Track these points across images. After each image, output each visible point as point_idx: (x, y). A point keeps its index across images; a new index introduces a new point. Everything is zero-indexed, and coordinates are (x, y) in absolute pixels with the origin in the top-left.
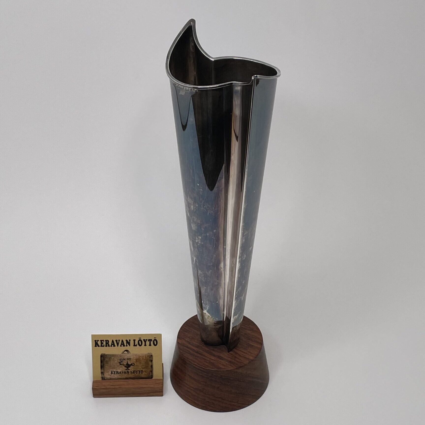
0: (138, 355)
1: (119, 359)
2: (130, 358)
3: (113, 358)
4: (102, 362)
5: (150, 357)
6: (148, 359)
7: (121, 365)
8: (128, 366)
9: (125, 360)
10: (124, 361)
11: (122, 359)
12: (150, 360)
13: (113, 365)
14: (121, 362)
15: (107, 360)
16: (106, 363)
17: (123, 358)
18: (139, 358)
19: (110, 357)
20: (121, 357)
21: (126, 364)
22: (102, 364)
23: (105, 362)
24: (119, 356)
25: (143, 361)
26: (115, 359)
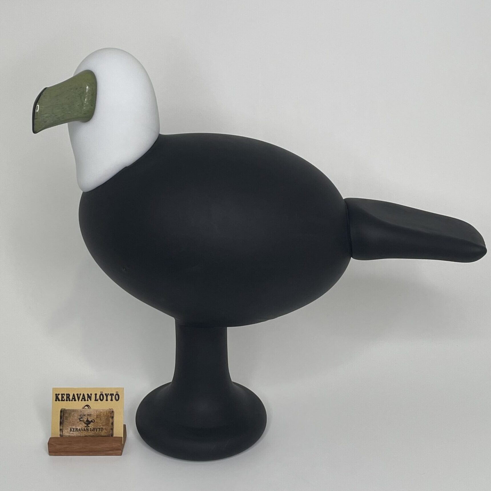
0: (99, 411)
1: (79, 414)
2: (90, 414)
4: (62, 418)
5: (112, 413)
6: (109, 415)
7: (81, 422)
8: (88, 422)
9: (85, 417)
10: (83, 417)
12: (111, 416)
13: (73, 421)
14: (81, 418)
15: (67, 415)
16: (65, 419)
17: (83, 414)
18: (100, 414)
19: (70, 413)
20: (81, 413)
21: (86, 421)
22: (62, 420)
24: (79, 412)
25: (104, 417)
26: (74, 415)
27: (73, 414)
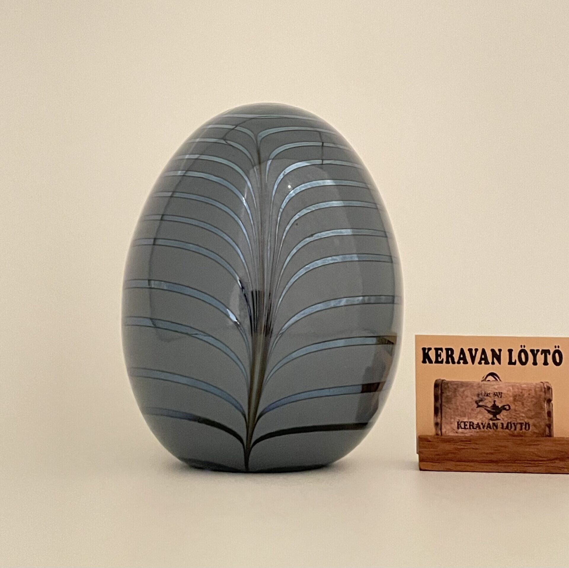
0: (517, 386)
1: (477, 393)
2: (499, 393)
3: (462, 390)
4: (438, 400)
5: (546, 391)
6: (540, 395)
7: (479, 409)
8: (496, 411)
9: (488, 397)
10: (485, 399)
11: (482, 394)
12: (545, 399)
13: (462, 406)
14: (481, 400)
15: (448, 394)
16: (445, 402)
17: (485, 392)
18: (521, 392)
19: (455, 389)
20: (480, 389)
21: (492, 406)
22: (438, 405)
23: (443, 400)
24: (476, 388)
25: (530, 400)
26: (466, 393)
27: (463, 392)
